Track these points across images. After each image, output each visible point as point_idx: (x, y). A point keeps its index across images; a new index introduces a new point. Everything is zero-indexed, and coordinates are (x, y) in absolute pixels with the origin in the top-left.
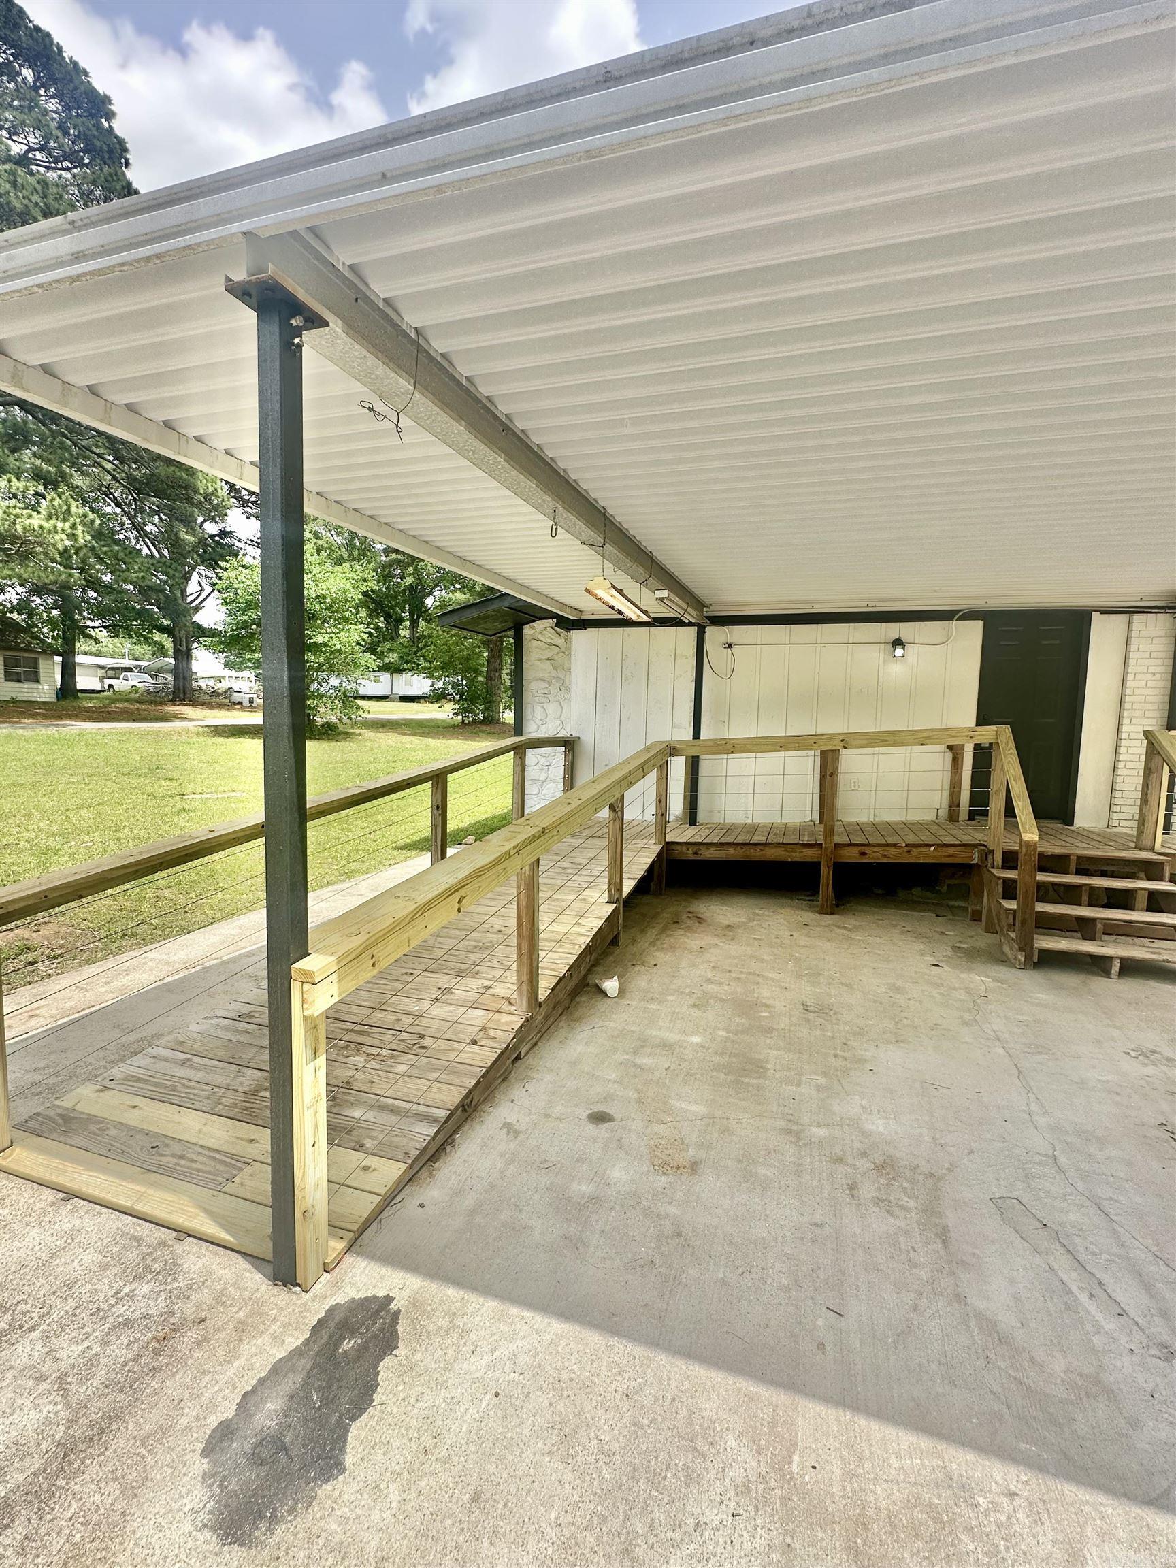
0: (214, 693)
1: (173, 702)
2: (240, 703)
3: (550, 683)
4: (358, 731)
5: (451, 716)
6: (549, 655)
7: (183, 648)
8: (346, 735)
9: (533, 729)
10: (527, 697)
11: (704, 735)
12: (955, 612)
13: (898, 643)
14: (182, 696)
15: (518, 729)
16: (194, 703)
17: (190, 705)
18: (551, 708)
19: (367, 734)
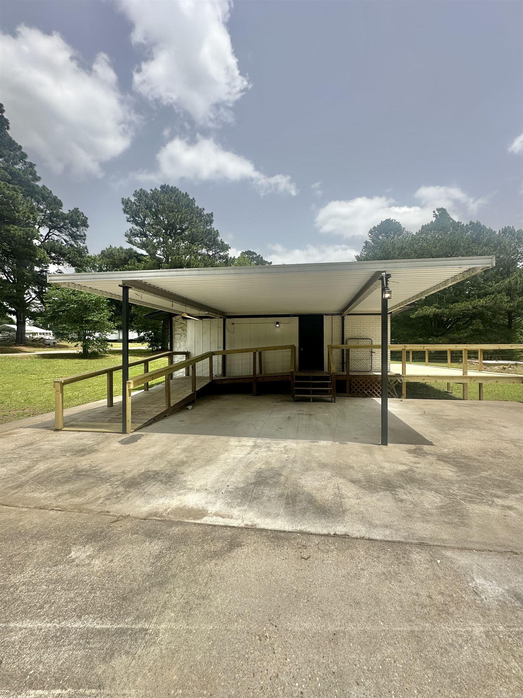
0: (34, 340)
1: (15, 345)
2: (49, 345)
3: (181, 335)
4: (107, 355)
5: (147, 348)
6: (181, 326)
7: (22, 321)
8: (102, 357)
9: (176, 350)
10: (174, 340)
11: (227, 349)
12: (291, 315)
13: (278, 323)
14: (20, 342)
15: (172, 349)
16: (26, 345)
17: (24, 346)
18: (182, 343)
19: (112, 356)
